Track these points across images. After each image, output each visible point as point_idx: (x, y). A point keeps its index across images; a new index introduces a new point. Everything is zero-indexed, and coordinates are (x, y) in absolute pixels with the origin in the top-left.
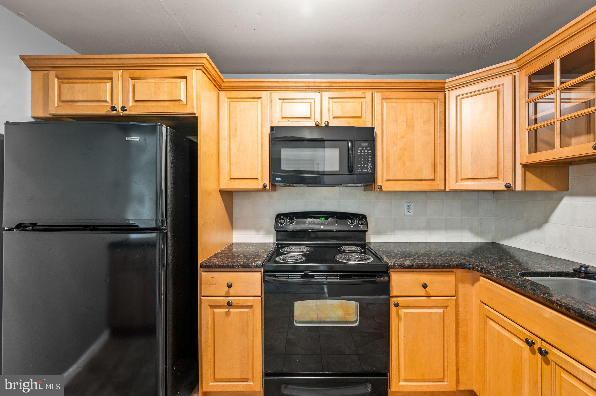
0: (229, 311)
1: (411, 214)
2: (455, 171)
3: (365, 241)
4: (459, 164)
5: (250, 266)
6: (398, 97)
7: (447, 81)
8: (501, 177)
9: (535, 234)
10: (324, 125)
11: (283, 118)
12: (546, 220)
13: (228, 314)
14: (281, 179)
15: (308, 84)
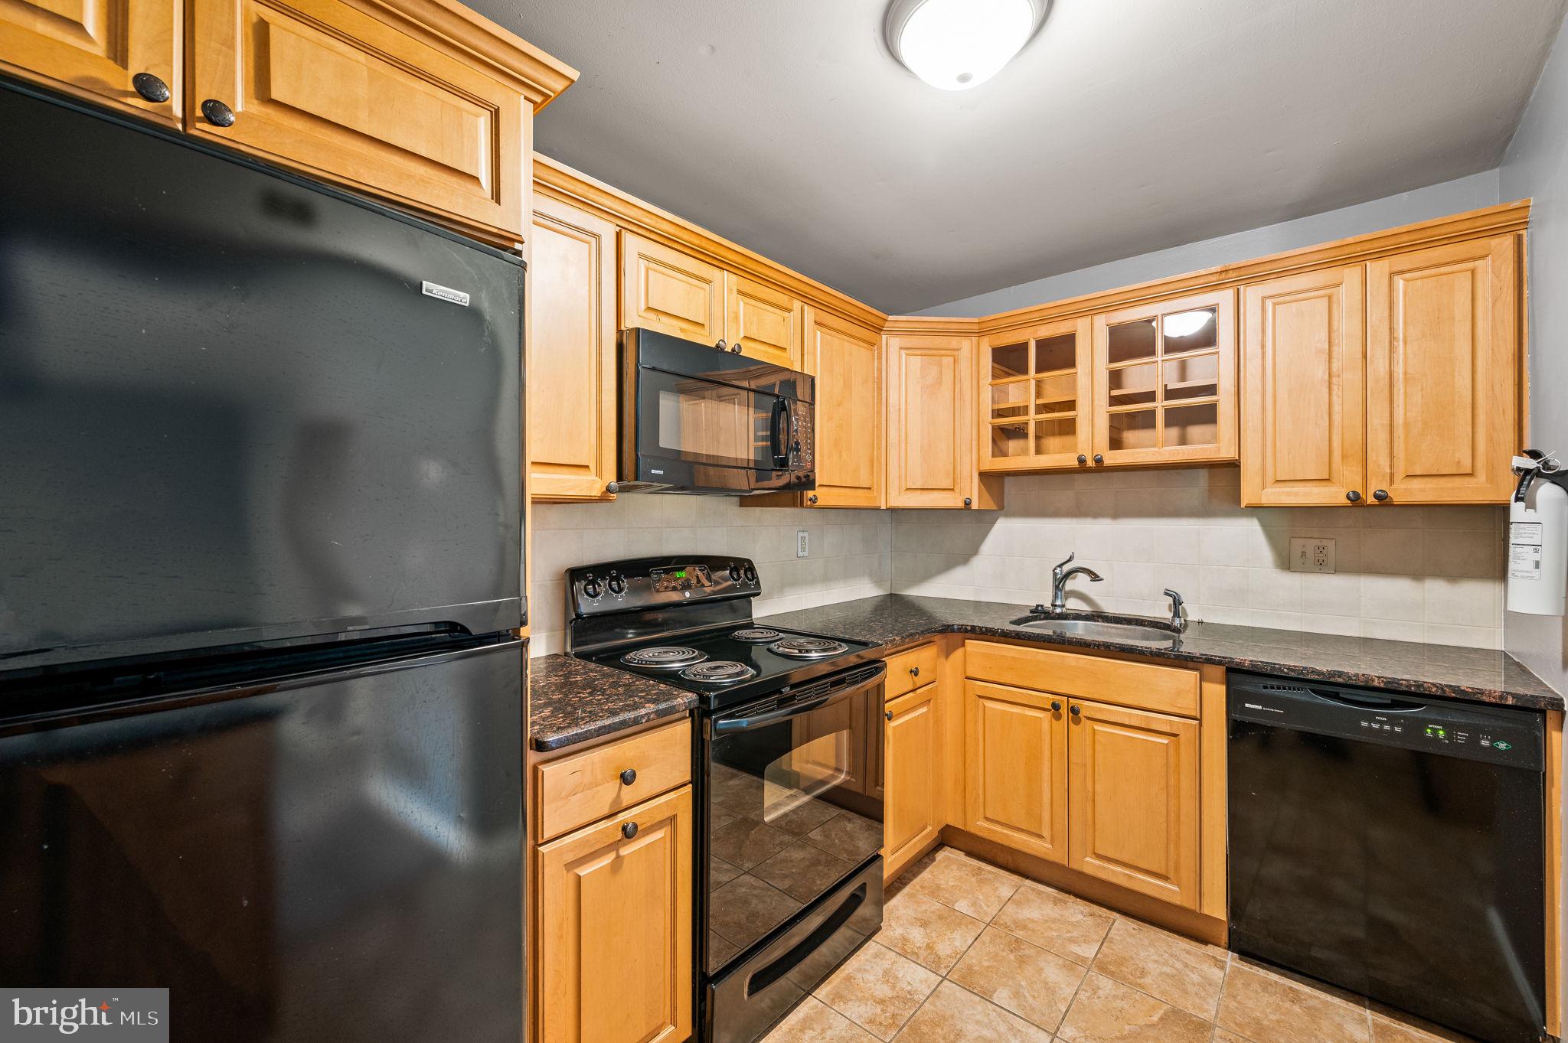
0: (618, 857)
1: (806, 554)
2: (897, 475)
3: (751, 616)
4: (903, 464)
5: (674, 706)
6: (835, 327)
7: (890, 318)
8: (957, 490)
9: (959, 573)
10: (730, 351)
11: (649, 309)
12: (974, 551)
13: (617, 865)
14: (662, 472)
15: (705, 244)
